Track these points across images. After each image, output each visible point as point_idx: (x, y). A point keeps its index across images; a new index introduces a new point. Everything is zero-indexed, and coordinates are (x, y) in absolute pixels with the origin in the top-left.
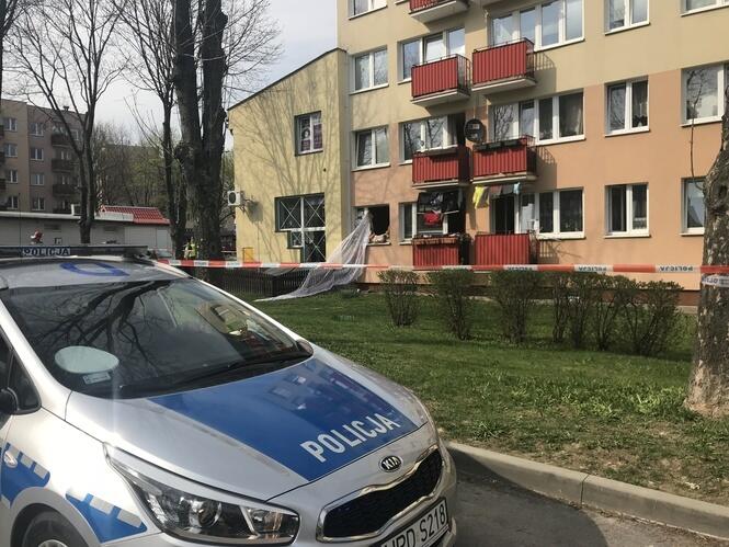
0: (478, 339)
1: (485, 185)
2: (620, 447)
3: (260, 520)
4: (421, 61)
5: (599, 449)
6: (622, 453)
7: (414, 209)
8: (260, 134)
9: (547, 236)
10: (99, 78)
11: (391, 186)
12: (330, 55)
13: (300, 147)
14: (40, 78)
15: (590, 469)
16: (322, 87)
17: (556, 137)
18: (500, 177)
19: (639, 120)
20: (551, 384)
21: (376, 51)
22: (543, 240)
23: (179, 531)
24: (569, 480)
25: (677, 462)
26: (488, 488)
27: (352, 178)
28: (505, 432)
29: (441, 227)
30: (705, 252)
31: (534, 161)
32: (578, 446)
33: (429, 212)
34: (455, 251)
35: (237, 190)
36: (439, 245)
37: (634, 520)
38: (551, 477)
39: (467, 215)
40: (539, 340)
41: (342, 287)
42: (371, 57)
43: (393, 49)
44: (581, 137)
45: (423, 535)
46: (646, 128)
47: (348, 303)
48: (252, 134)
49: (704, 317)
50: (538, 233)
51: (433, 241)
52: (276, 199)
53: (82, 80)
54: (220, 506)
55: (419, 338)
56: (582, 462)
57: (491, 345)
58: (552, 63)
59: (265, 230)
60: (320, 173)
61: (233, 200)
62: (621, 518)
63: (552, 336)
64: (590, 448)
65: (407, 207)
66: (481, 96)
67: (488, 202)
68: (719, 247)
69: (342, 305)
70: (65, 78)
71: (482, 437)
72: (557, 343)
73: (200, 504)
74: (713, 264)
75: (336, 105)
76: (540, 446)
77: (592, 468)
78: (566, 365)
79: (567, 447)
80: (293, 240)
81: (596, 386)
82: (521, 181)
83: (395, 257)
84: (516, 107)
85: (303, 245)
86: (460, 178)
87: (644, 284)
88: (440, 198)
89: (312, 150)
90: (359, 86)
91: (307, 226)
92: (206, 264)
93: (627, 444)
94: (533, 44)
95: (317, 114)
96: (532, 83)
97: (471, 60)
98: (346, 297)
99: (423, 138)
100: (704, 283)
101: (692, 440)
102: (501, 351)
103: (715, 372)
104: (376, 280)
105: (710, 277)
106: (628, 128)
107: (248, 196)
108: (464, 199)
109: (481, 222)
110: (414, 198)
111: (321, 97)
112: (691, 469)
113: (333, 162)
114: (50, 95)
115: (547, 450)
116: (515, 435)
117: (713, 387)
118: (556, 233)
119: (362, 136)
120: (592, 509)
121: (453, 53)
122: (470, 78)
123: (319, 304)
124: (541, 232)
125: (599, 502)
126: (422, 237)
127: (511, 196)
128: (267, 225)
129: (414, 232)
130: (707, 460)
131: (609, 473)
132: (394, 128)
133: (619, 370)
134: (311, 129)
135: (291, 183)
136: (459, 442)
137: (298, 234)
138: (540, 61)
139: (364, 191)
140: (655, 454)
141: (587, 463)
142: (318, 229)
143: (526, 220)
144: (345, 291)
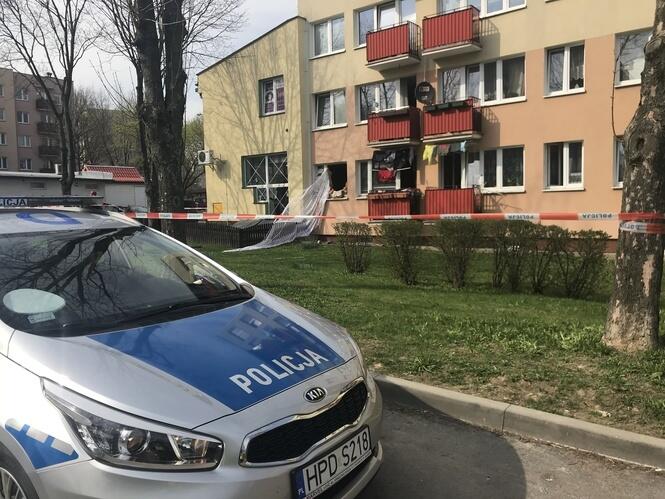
0: (424, 284)
1: (435, 143)
2: (541, 380)
3: (188, 447)
4: (375, 27)
5: (522, 382)
6: (543, 385)
7: (369, 167)
8: (227, 97)
9: (490, 190)
10: (75, 46)
11: (348, 145)
12: (291, 23)
13: (264, 109)
14: (21, 46)
15: (513, 400)
16: (282, 53)
17: (500, 99)
18: (448, 136)
19: (576, 82)
20: (484, 323)
21: (333, 19)
22: (487, 194)
23: (108, 458)
24: (493, 409)
25: (592, 393)
26: (420, 417)
27: (312, 137)
28: (438, 366)
29: (394, 184)
30: (624, 200)
31: (479, 121)
32: (503, 379)
33: (382, 169)
34: (407, 205)
35: (207, 149)
36: (393, 200)
37: (549, 445)
38: (476, 407)
39: (418, 172)
40: (481, 284)
41: (304, 238)
42: (329, 25)
43: (349, 17)
44: (523, 98)
45: (346, 460)
46: (582, 90)
47: (308, 253)
48: (219, 98)
49: (621, 260)
50: (482, 187)
51: (387, 196)
52: (243, 157)
53: (60, 46)
54: (149, 434)
55: (369, 283)
56: (506, 394)
57: (434, 289)
58: (496, 29)
59: (233, 187)
60: (283, 134)
61: (203, 159)
62: (538, 444)
63: (492, 281)
64: (514, 381)
65: (363, 164)
66: (431, 61)
67: (437, 159)
68: (636, 195)
69: (304, 255)
70: (44, 45)
71: (417, 372)
72: (496, 287)
73: (129, 432)
74: (630, 211)
75: (297, 69)
76: (469, 379)
77: (514, 399)
78: (500, 307)
79: (493, 380)
80: (259, 196)
81: (525, 325)
82: (467, 140)
83: (351, 210)
84: (462, 71)
85: (268, 201)
86: (411, 137)
87: (575, 233)
88: (393, 156)
89: (275, 112)
90: (318, 51)
91: (271, 182)
92: (170, 216)
93: (548, 376)
94: (479, 11)
95: (280, 78)
96: (478, 48)
97: (421, 26)
98: (307, 248)
99: (377, 100)
100: (622, 229)
101: (606, 372)
102: (442, 295)
103: (630, 310)
104: (332, 232)
105: (628, 224)
106: (566, 89)
107: (216, 155)
108: (415, 157)
109: (430, 178)
110: (369, 155)
111: (282, 63)
112: (605, 398)
113: (294, 123)
114: (30, 61)
115: (475, 383)
116: (447, 368)
117: (628, 324)
118: (499, 188)
119: (321, 99)
120: (512, 435)
121: (405, 20)
122: (420, 43)
123: (282, 254)
124: (486, 186)
125: (518, 430)
126: (377, 192)
127: (458, 154)
128: (235, 182)
129: (370, 188)
130: (619, 391)
131: (530, 403)
132: (351, 90)
133: (549, 311)
134: (274, 92)
135: (256, 143)
136: (395, 376)
137: (263, 190)
138: (485, 27)
139: (322, 150)
140: (573, 385)
141: (511, 394)
142: (282, 185)
143: (472, 176)
144: (307, 243)
